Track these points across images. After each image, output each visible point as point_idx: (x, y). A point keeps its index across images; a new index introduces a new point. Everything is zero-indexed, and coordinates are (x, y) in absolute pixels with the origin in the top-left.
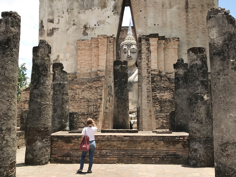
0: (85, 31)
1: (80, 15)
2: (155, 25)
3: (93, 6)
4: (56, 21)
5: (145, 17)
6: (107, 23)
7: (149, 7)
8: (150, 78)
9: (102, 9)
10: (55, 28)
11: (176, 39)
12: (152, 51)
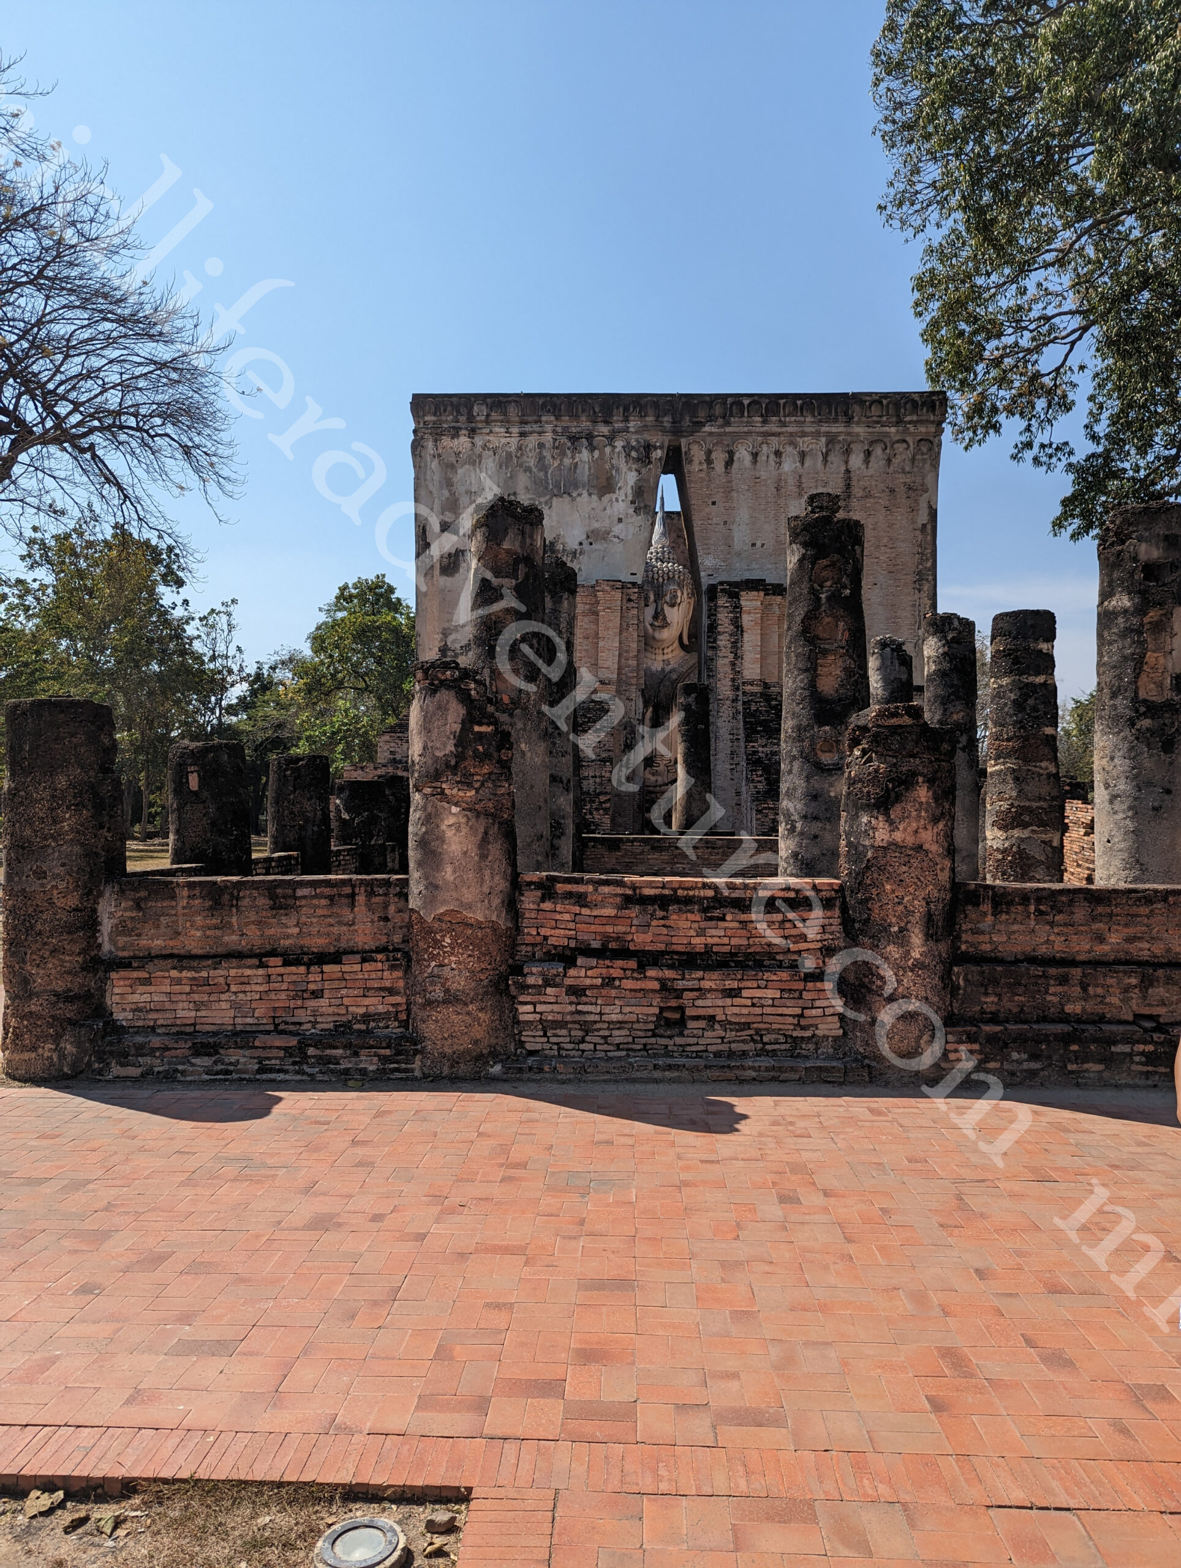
2: (753, 545)
3: (576, 487)
5: (725, 523)
6: (615, 536)
7: (738, 492)
8: (740, 703)
9: (600, 496)
12: (745, 627)
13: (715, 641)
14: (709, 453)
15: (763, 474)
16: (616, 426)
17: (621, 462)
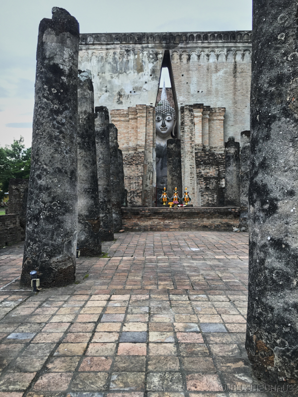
0: (119, 99)
1: (114, 79)
2: (198, 92)
3: (128, 70)
5: (187, 83)
6: (144, 89)
7: (192, 71)
8: (194, 153)
9: (138, 73)
11: (222, 109)
12: (195, 123)
13: (184, 129)
14: (181, 55)
15: (202, 64)
16: (144, 45)
17: (146, 60)
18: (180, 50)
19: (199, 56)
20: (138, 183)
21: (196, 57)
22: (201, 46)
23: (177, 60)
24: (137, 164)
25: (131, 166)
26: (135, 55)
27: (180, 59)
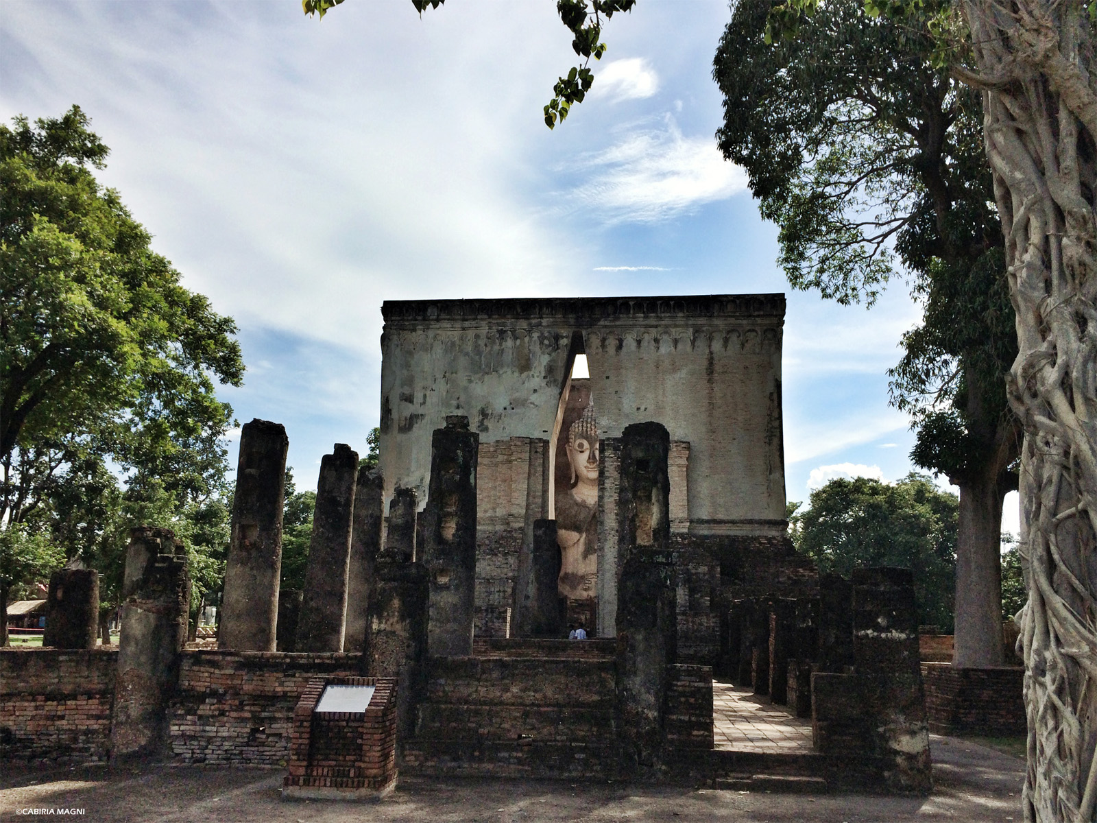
0: (482, 423)
1: (473, 385)
2: (638, 409)
3: (502, 366)
4: (418, 397)
5: (616, 392)
6: (531, 403)
7: (626, 368)
9: (521, 373)
10: (415, 415)
11: (683, 445)
14: (604, 340)
15: (645, 356)
16: (534, 321)
17: (536, 348)
18: (603, 330)
19: (639, 342)
20: (504, 591)
21: (634, 344)
22: (643, 323)
23: (597, 348)
24: (505, 554)
25: (494, 559)
26: (516, 338)
27: (603, 346)
